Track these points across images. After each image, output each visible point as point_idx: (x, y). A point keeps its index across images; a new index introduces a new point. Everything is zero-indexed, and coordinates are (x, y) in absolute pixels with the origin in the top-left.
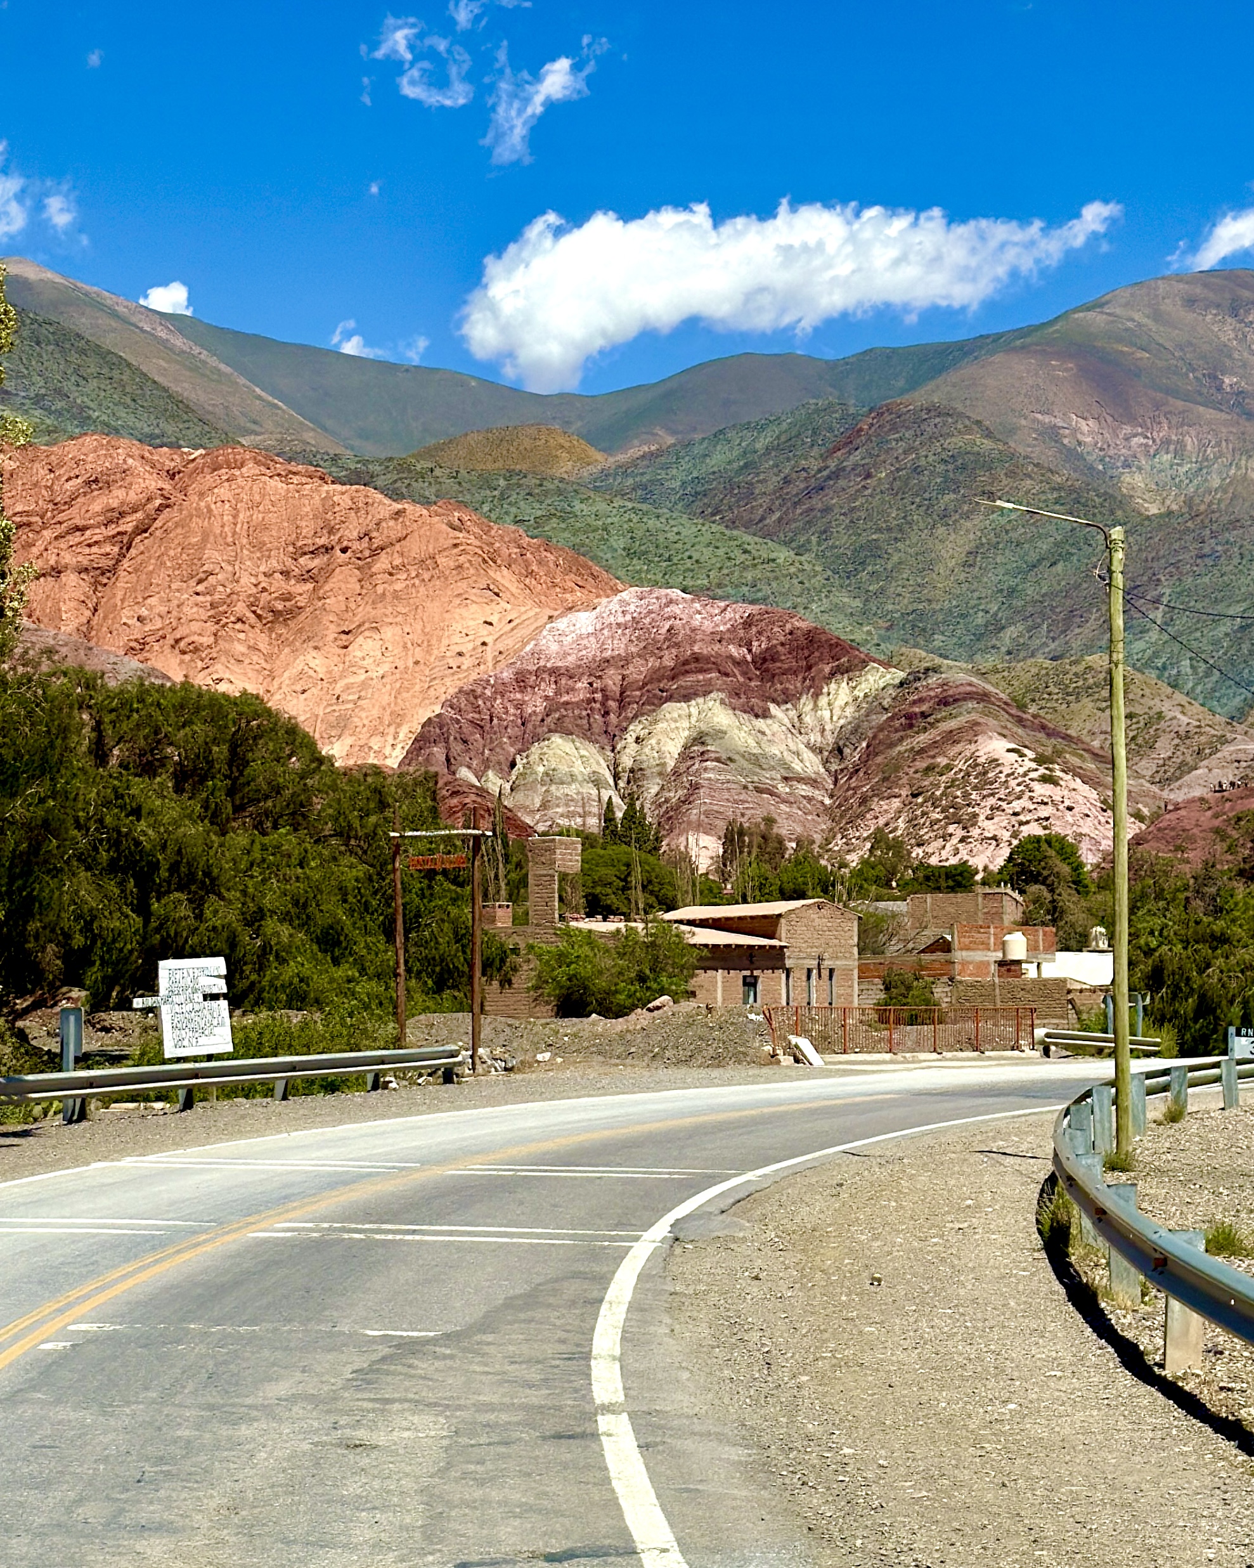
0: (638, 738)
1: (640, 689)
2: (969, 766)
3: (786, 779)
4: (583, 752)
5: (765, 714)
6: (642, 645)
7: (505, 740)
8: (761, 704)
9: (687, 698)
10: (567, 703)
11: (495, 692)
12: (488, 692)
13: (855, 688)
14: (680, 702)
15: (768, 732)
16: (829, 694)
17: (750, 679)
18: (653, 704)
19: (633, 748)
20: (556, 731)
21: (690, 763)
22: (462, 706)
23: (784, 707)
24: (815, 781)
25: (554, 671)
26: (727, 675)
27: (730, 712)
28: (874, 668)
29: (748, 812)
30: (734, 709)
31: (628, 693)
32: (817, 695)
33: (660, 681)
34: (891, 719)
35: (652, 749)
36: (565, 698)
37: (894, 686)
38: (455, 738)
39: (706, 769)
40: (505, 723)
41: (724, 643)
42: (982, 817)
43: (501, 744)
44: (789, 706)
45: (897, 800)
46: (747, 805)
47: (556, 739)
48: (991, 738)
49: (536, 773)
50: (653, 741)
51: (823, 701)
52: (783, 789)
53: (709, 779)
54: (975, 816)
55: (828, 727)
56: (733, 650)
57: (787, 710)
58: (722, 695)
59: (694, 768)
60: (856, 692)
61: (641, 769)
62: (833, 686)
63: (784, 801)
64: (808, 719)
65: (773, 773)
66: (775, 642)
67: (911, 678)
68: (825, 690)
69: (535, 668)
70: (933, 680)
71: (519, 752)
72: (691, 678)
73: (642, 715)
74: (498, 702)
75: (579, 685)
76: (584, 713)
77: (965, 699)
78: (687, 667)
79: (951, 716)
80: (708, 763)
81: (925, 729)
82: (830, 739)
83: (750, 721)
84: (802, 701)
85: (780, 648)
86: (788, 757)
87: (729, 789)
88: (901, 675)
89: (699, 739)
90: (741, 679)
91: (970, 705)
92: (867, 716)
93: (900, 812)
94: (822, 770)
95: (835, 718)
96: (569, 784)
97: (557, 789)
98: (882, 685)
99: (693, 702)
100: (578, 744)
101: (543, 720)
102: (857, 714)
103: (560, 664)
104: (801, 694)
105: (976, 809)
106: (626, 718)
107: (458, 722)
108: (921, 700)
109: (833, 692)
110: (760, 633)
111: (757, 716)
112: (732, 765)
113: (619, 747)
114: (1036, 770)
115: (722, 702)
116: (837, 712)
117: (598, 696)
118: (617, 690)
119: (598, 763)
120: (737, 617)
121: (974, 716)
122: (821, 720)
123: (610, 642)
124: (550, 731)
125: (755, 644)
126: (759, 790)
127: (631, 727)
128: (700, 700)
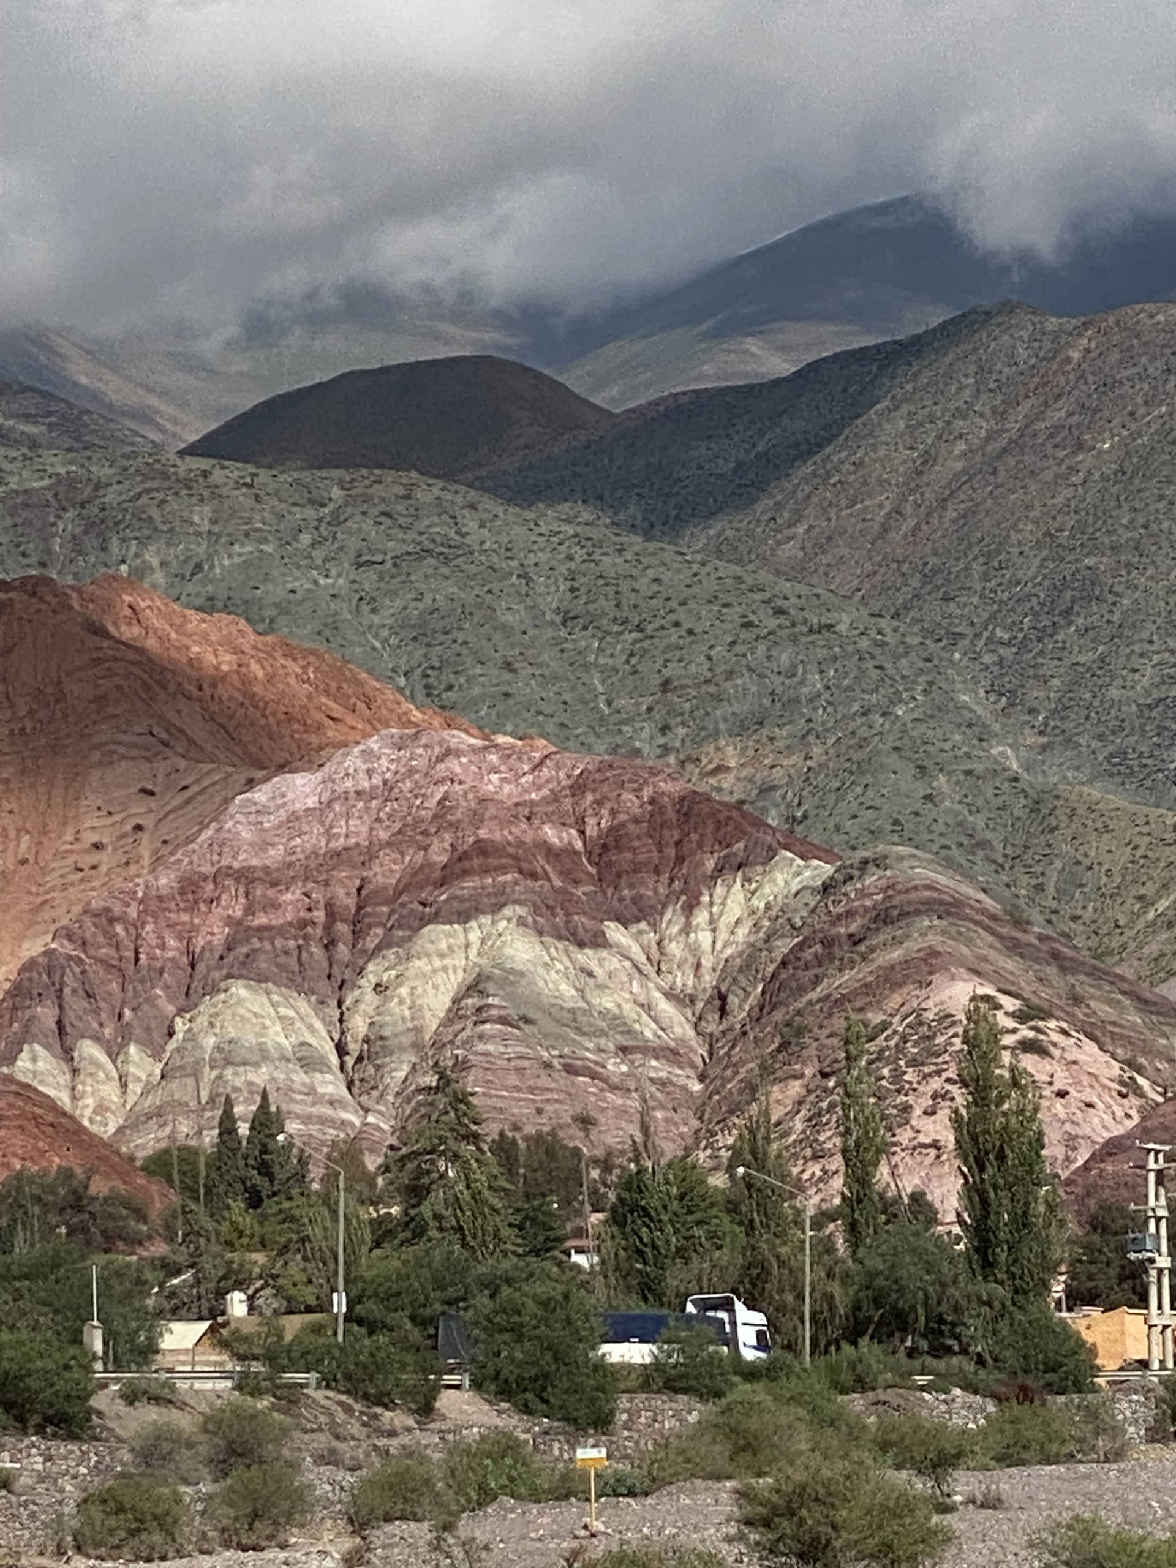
0: (378, 985)
1: (388, 902)
2: (909, 1026)
3: (624, 1050)
4: (283, 1011)
5: (599, 941)
6: (397, 826)
7: (159, 992)
8: (589, 924)
9: (463, 917)
10: (261, 929)
11: (145, 911)
12: (133, 912)
13: (753, 893)
14: (451, 923)
15: (598, 971)
16: (711, 904)
17: (577, 882)
18: (410, 928)
19: (370, 999)
20: (240, 977)
21: (458, 1027)
22: (88, 935)
23: (634, 928)
24: (675, 1052)
25: (245, 877)
26: (534, 876)
27: (534, 939)
28: (785, 858)
29: (549, 1108)
30: (541, 933)
31: (369, 909)
32: (689, 909)
33: (422, 888)
34: (801, 946)
35: (401, 1002)
36: (261, 920)
37: (813, 890)
38: (74, 991)
39: (481, 1037)
40: (159, 964)
41: (536, 822)
42: (918, 1111)
43: (151, 1001)
44: (643, 925)
45: (797, 1083)
46: (549, 1096)
47: (240, 990)
48: (953, 978)
49: (201, 1047)
50: (404, 991)
51: (701, 917)
52: (616, 1067)
53: (486, 1054)
54: (907, 1108)
55: (707, 962)
56: (551, 834)
57: (640, 932)
58: (520, 911)
59: (464, 1035)
60: (755, 902)
61: (382, 1038)
62: (720, 890)
63: (614, 1088)
64: (675, 949)
65: (602, 1041)
66: (623, 817)
67: (840, 877)
68: (706, 899)
69: (214, 870)
70: (872, 879)
71: (181, 1011)
72: (470, 884)
73: (389, 946)
74: (149, 928)
75: (288, 897)
76: (292, 944)
77: (918, 912)
78: (466, 864)
79: (896, 942)
80: (488, 1026)
81: (852, 964)
82: (709, 979)
83: (567, 952)
84: (667, 917)
85: (631, 827)
86: (630, 1011)
87: (520, 1070)
88: (828, 869)
89: (476, 986)
90: (558, 883)
91: (926, 923)
92: (767, 941)
93: (800, 1103)
94: (691, 1033)
95: (719, 946)
96: (257, 1065)
97: (236, 1074)
98: (794, 888)
99: (473, 924)
100: (276, 998)
101: (222, 958)
102: (752, 939)
103: (255, 862)
104: (665, 906)
105: (911, 1099)
106: (364, 951)
107: (80, 962)
108: (850, 914)
109: (717, 900)
110: (599, 803)
111: (581, 945)
112: (527, 1028)
113: (348, 1002)
114: (1014, 1031)
115: (521, 922)
116: (723, 935)
117: (320, 915)
118: (351, 902)
119: (311, 1028)
120: (562, 775)
121: (933, 940)
122: (694, 950)
123: (343, 823)
124: (229, 976)
125: (591, 821)
126: (570, 1070)
127: (370, 967)
128: (486, 920)
